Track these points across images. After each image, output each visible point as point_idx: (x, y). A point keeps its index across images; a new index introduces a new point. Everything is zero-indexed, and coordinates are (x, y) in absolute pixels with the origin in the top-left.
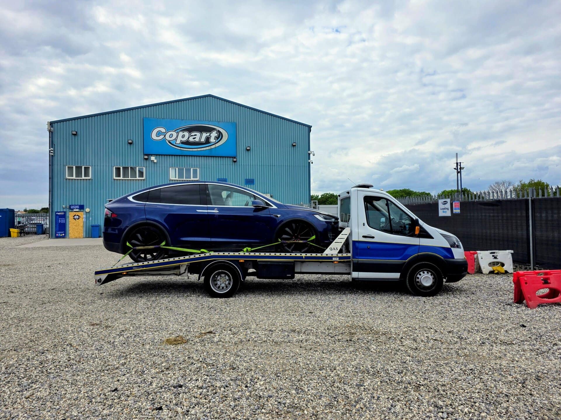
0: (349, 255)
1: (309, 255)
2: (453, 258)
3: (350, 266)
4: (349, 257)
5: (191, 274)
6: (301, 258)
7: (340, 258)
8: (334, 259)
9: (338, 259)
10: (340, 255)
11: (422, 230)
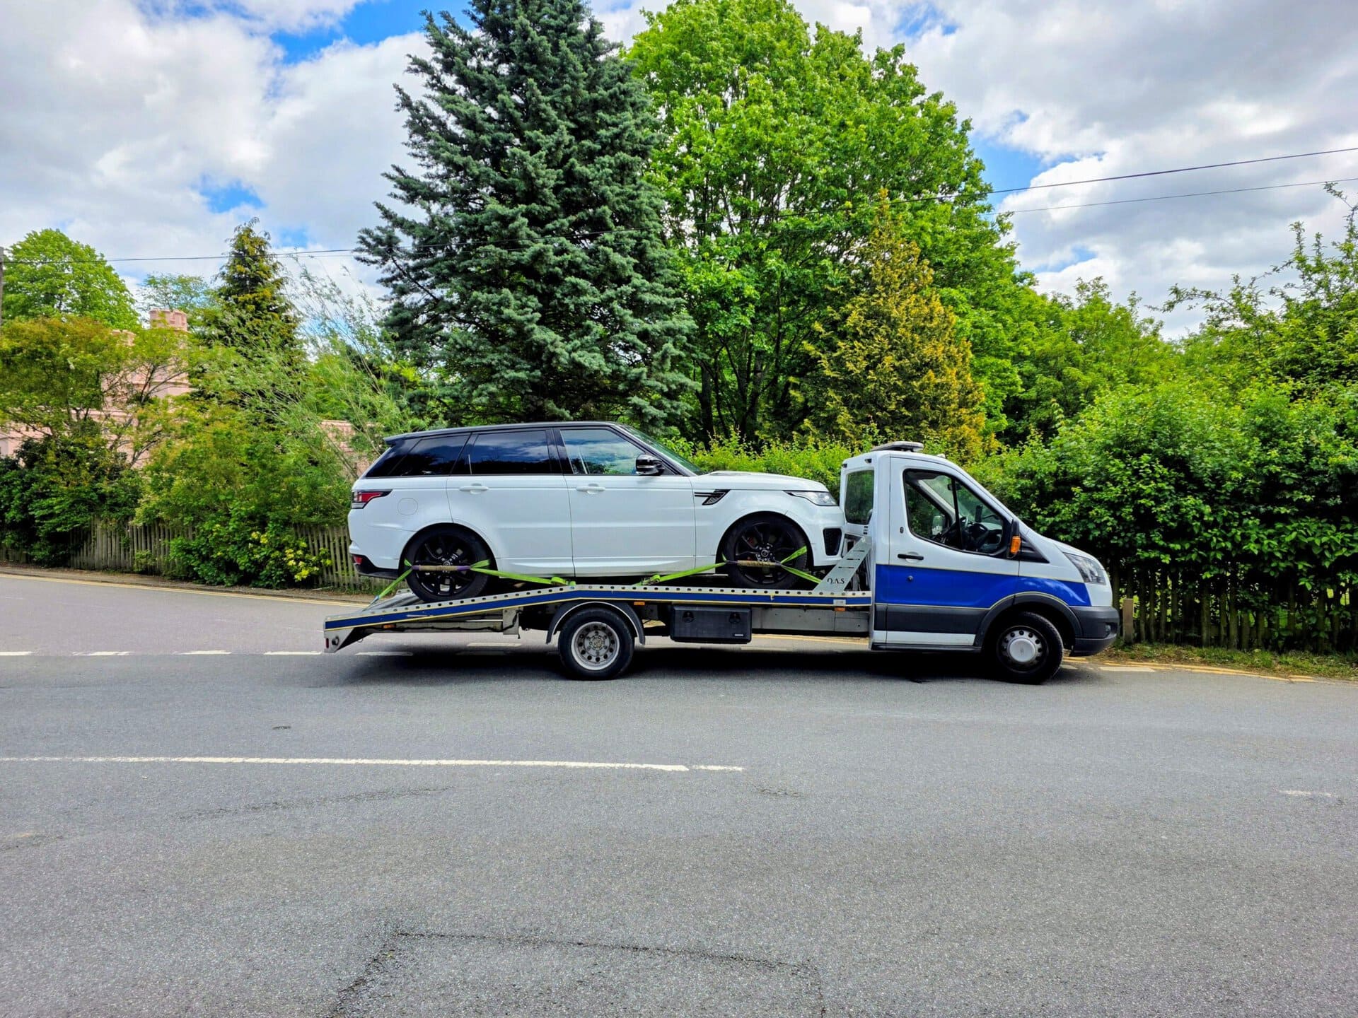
0: (869, 594)
1: (782, 593)
2: (1088, 603)
3: (868, 619)
4: (868, 600)
5: (524, 629)
6: (767, 598)
7: (849, 600)
8: (836, 603)
9: (844, 603)
10: (849, 594)
11: (1025, 544)
